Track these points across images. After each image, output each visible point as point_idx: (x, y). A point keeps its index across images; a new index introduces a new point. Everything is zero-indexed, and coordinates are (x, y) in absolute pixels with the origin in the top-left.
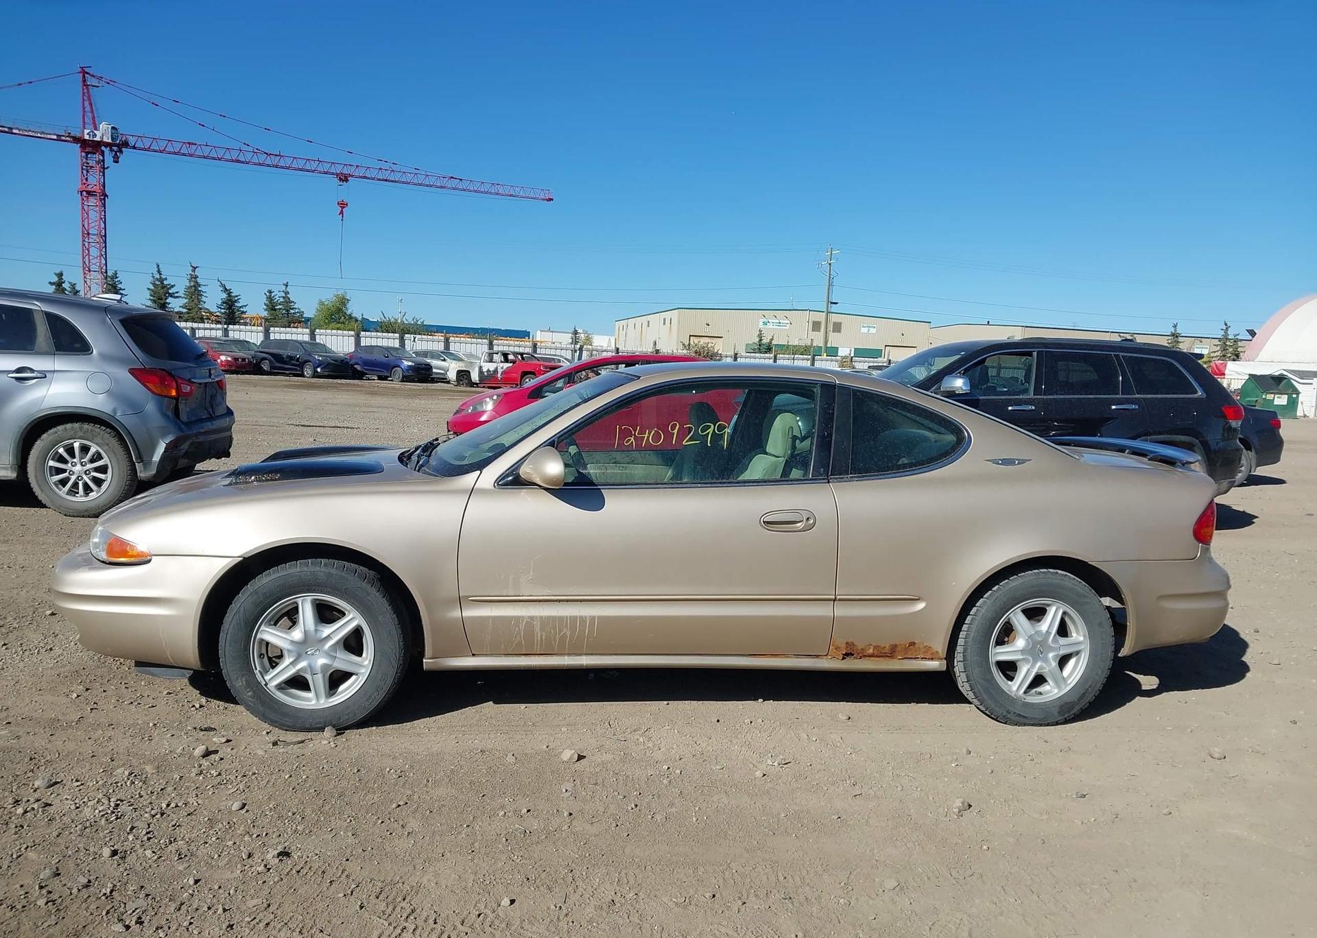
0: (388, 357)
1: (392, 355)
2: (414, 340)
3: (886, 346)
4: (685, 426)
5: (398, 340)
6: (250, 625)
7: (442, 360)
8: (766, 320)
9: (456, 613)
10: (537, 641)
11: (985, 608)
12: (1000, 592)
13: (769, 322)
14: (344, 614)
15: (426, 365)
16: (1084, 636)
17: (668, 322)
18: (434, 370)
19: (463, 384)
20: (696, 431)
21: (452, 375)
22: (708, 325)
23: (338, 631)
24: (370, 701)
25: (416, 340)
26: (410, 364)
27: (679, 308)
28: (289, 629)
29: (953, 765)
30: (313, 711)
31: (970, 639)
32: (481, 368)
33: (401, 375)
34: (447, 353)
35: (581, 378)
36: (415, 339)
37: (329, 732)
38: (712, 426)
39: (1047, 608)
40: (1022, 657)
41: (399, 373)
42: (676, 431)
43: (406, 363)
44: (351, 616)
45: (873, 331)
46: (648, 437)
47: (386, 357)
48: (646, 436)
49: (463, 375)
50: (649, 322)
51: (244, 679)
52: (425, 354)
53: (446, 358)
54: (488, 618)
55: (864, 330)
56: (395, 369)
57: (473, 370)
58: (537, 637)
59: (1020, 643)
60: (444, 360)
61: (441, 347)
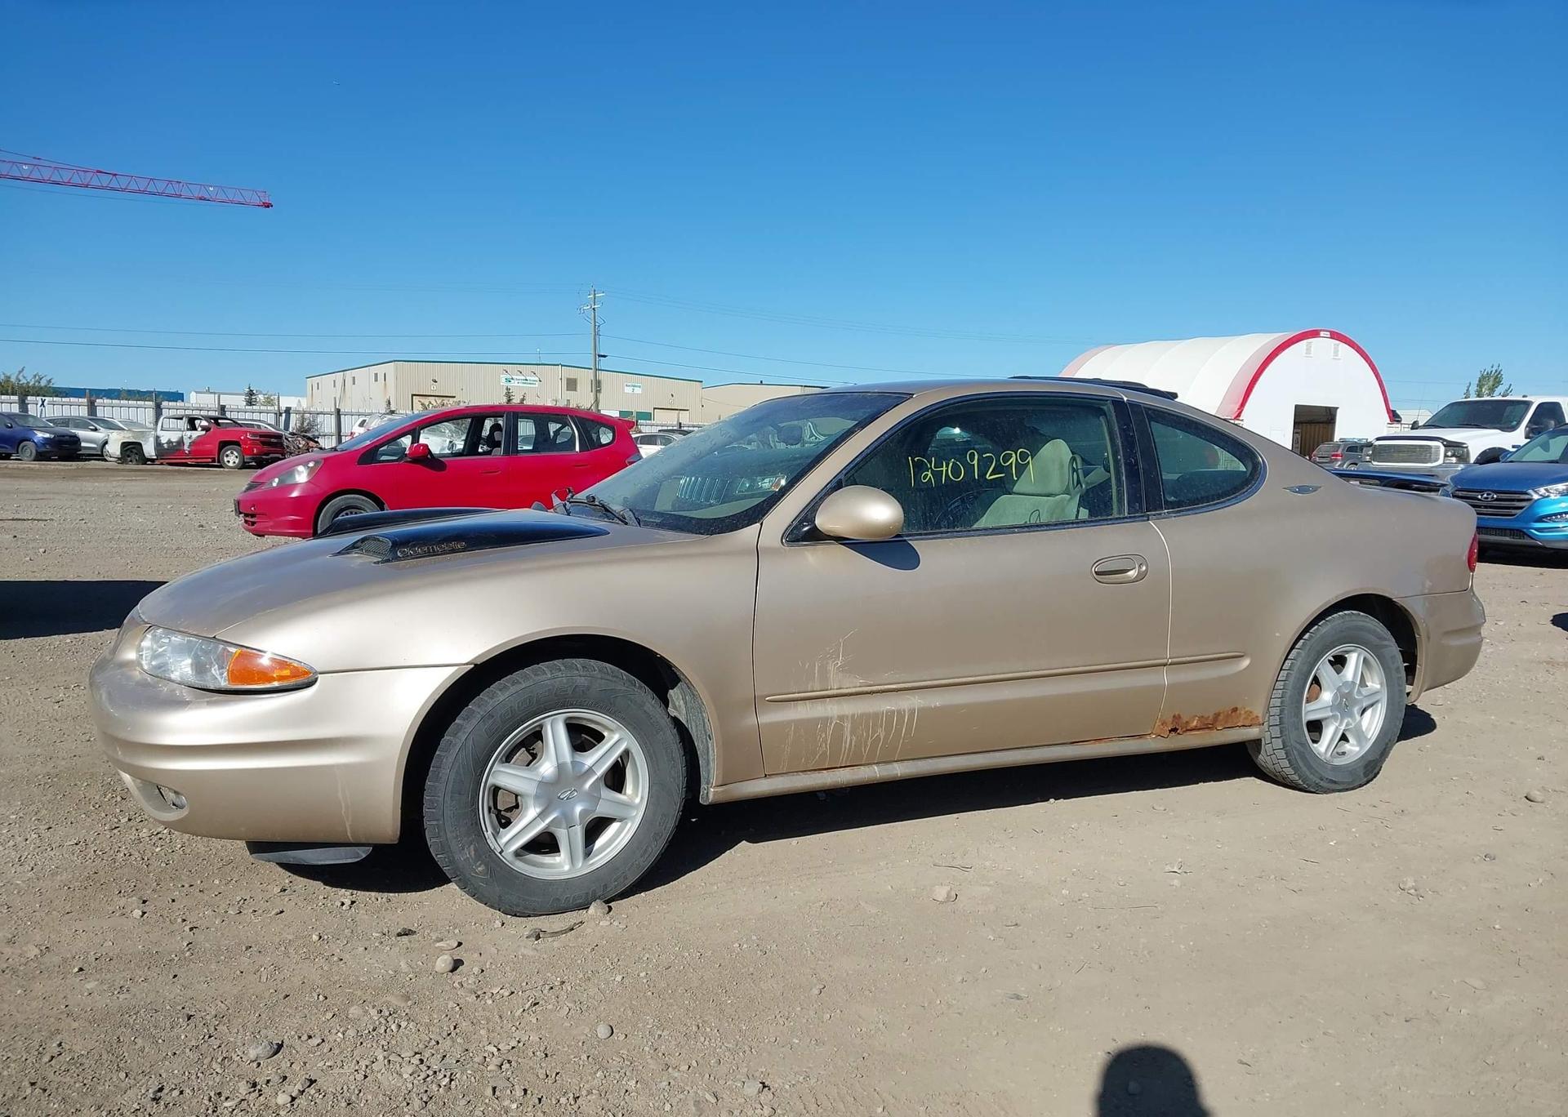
0: (11, 427)
1: (19, 425)
2: (43, 404)
3: (654, 409)
4: (984, 456)
5: (17, 405)
6: (480, 765)
7: (92, 430)
8: (508, 377)
9: (751, 720)
10: (845, 747)
11: (1300, 659)
12: (1313, 640)
13: (512, 379)
14: (603, 737)
15: (71, 436)
16: (1381, 684)
17: (381, 377)
18: (83, 444)
19: (131, 461)
20: (998, 460)
21: (114, 449)
22: (436, 382)
23: (598, 759)
24: (647, 856)
25: (45, 403)
26: (47, 435)
27: (395, 361)
28: (528, 765)
29: (1331, 843)
30: (567, 883)
31: (1287, 699)
32: (157, 438)
33: (34, 452)
34: (93, 420)
35: (299, 448)
36: (43, 402)
37: (595, 909)
38: (1014, 455)
39: (1346, 656)
40: (1331, 714)
41: (30, 449)
42: (975, 462)
43: (40, 435)
44: (616, 737)
45: (638, 391)
46: (947, 470)
47: (10, 428)
48: (944, 469)
49: (131, 450)
50: (354, 378)
51: (472, 847)
52: (66, 422)
53: (98, 427)
54: (789, 723)
55: (628, 390)
56: (22, 445)
57: (147, 441)
58: (846, 743)
59: (1327, 696)
60: (96, 430)
61: (83, 412)
